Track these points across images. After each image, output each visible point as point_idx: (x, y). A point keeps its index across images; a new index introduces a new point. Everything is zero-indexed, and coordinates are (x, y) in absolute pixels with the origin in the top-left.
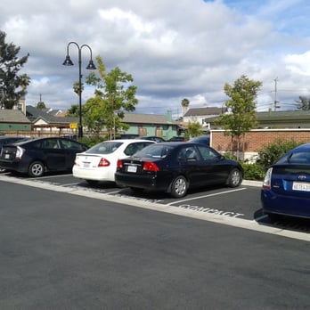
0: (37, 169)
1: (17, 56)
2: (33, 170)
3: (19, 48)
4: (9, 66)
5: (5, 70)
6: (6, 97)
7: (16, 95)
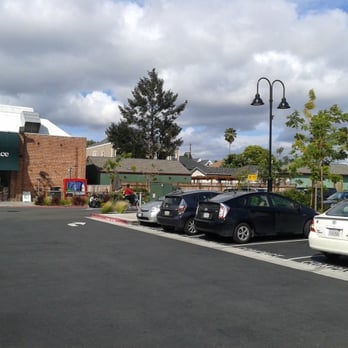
0: (243, 233)
1: (174, 103)
2: (239, 234)
3: (177, 95)
4: (165, 115)
5: (162, 119)
6: (163, 148)
7: (172, 145)
